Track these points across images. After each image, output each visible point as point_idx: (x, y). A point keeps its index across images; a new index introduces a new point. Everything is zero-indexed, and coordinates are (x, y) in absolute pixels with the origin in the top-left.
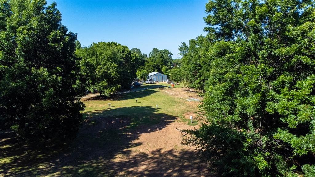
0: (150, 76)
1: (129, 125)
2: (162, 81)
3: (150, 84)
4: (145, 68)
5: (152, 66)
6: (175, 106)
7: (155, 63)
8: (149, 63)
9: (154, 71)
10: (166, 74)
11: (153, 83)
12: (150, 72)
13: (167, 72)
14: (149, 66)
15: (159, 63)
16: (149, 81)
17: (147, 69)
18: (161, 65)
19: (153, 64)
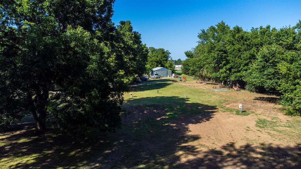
0: (155, 71)
2: (167, 76)
3: (156, 78)
4: (148, 63)
5: (155, 62)
6: (205, 95)
7: (158, 59)
8: (152, 58)
9: (157, 66)
10: (171, 69)
11: (159, 78)
12: (153, 67)
13: (171, 67)
14: (152, 61)
15: (161, 59)
16: (155, 76)
17: (151, 64)
18: (164, 60)
19: (156, 59)
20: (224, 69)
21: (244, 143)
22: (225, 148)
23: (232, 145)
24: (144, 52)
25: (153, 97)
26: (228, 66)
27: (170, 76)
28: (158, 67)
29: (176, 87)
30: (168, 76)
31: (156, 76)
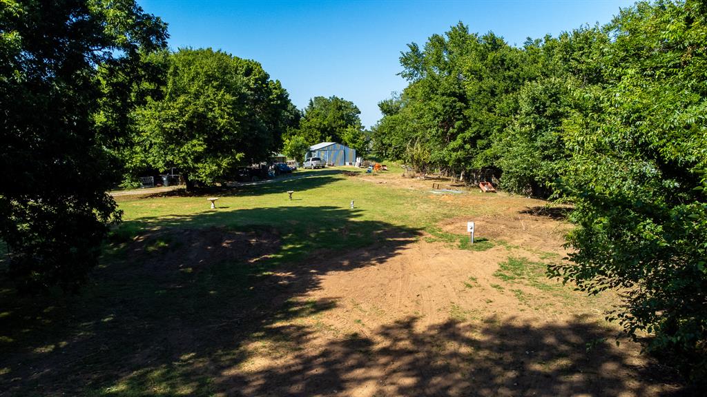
0: (314, 151)
1: (278, 251)
2: (345, 164)
3: (315, 168)
4: (300, 133)
5: (318, 129)
7: (326, 123)
8: (311, 121)
9: (322, 139)
10: (354, 148)
11: (323, 167)
12: (313, 143)
13: (355, 142)
14: (310, 127)
15: (334, 122)
16: (313, 162)
17: (307, 135)
18: (340, 126)
19: (321, 124)
20: (459, 141)
21: (441, 319)
22: (385, 332)
23: (408, 324)
24: (273, 100)
25: (271, 209)
26: (468, 134)
27: (351, 164)
28: (325, 141)
29: (347, 186)
30: (347, 163)
31: (315, 163)
